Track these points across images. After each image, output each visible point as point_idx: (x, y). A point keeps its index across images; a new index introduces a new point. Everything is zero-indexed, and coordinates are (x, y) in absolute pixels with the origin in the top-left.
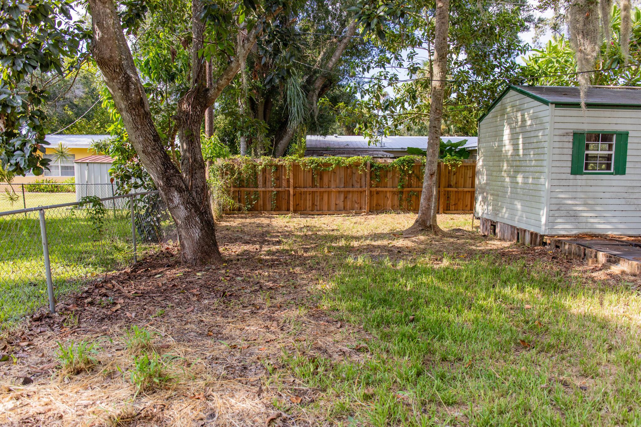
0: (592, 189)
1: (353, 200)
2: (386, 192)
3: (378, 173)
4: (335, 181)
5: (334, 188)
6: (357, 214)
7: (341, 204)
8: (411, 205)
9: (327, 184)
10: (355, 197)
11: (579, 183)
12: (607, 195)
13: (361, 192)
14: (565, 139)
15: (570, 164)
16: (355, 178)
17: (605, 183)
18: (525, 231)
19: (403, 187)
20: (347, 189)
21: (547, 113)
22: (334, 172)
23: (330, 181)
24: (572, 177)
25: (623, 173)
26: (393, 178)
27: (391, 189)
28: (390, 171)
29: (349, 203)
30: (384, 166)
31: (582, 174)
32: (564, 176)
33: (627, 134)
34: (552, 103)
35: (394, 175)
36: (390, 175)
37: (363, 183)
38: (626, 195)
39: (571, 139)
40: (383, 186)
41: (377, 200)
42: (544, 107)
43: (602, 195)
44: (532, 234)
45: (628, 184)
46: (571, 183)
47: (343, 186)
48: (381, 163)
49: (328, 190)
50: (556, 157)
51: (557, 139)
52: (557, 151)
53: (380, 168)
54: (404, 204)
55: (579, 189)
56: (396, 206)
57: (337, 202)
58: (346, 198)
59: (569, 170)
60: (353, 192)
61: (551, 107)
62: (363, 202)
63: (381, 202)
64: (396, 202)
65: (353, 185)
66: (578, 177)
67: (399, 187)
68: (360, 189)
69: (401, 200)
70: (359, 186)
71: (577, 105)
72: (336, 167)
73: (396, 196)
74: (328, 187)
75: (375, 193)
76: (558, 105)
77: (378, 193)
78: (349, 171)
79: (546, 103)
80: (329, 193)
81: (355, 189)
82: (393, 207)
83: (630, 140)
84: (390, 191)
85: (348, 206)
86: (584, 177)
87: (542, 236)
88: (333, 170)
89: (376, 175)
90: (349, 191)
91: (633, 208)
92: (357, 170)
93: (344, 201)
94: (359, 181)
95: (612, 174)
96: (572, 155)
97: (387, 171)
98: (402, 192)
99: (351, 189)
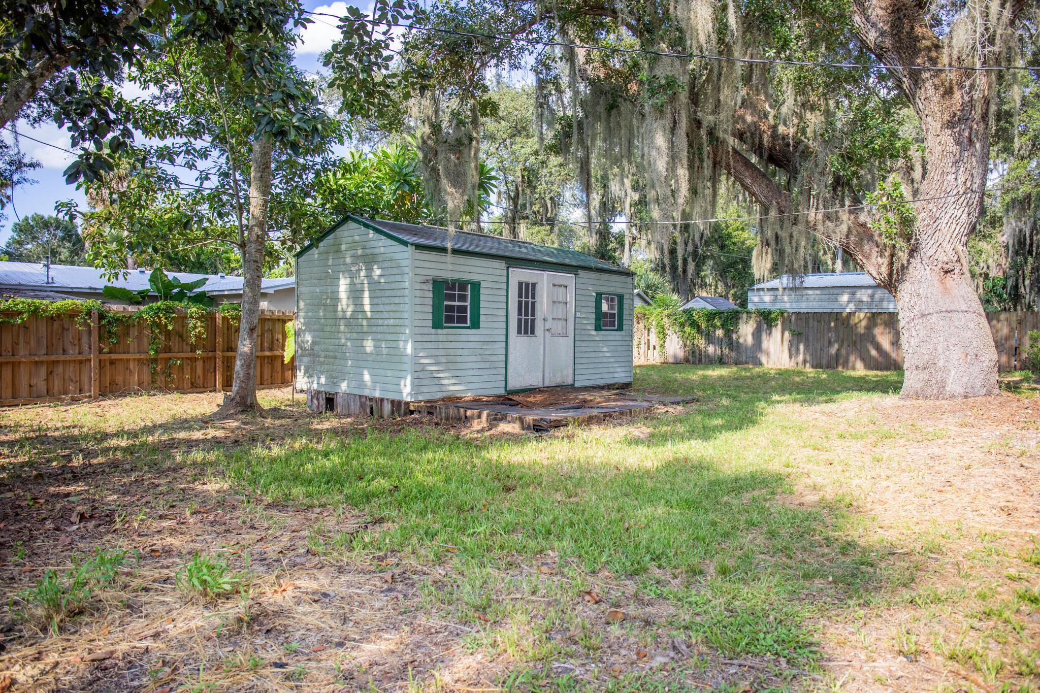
0: (452, 345)
1: (66, 377)
2: (128, 360)
3: (115, 329)
4: (27, 343)
5: (25, 356)
6: (75, 401)
7: (42, 386)
8: (172, 382)
9: (10, 349)
10: (71, 371)
11: (441, 338)
12: (466, 352)
13: (81, 362)
14: (425, 287)
15: (430, 316)
16: (69, 336)
17: (463, 338)
18: (382, 400)
19: (156, 351)
20: (53, 358)
21: (406, 255)
22: (25, 326)
23: (17, 344)
24: (433, 331)
25: (478, 327)
26: (139, 338)
27: (138, 356)
28: (134, 326)
29: (57, 383)
30: (124, 317)
31: (443, 328)
32: (426, 331)
33: (480, 284)
34: (412, 244)
35: (140, 333)
36: (134, 332)
37: (85, 347)
38: (481, 352)
39: (430, 287)
40: (121, 350)
41: (112, 376)
42: (402, 248)
43: (460, 352)
44: (393, 402)
45: (482, 338)
46: (433, 338)
47: (44, 351)
48: (118, 312)
49: (12, 359)
50: (418, 308)
51: (418, 286)
52: (418, 301)
53: (118, 320)
54: (160, 379)
55: (441, 345)
56: (145, 384)
57: (34, 382)
58: (50, 373)
59: (430, 324)
60: (65, 362)
61: (411, 249)
62: (85, 379)
63: (119, 379)
64: (146, 378)
65: (64, 350)
66: (440, 331)
67: (152, 353)
68: (80, 357)
69: (154, 374)
70: (77, 351)
71: (444, 250)
72: (29, 318)
73: (145, 368)
74: (13, 355)
75: (108, 363)
76: (418, 247)
77: (112, 362)
78: (56, 325)
79: (405, 243)
80: (15, 365)
81: (68, 358)
82: (140, 384)
83: (482, 291)
84: (134, 359)
85: (56, 388)
86: (445, 331)
87: (407, 404)
88: (24, 322)
89: (109, 332)
90: (58, 361)
91: (487, 365)
92: (73, 323)
93: (47, 380)
94: (76, 342)
95: (468, 328)
96: (433, 306)
97: (128, 326)
98: (155, 361)
99: (62, 358)
